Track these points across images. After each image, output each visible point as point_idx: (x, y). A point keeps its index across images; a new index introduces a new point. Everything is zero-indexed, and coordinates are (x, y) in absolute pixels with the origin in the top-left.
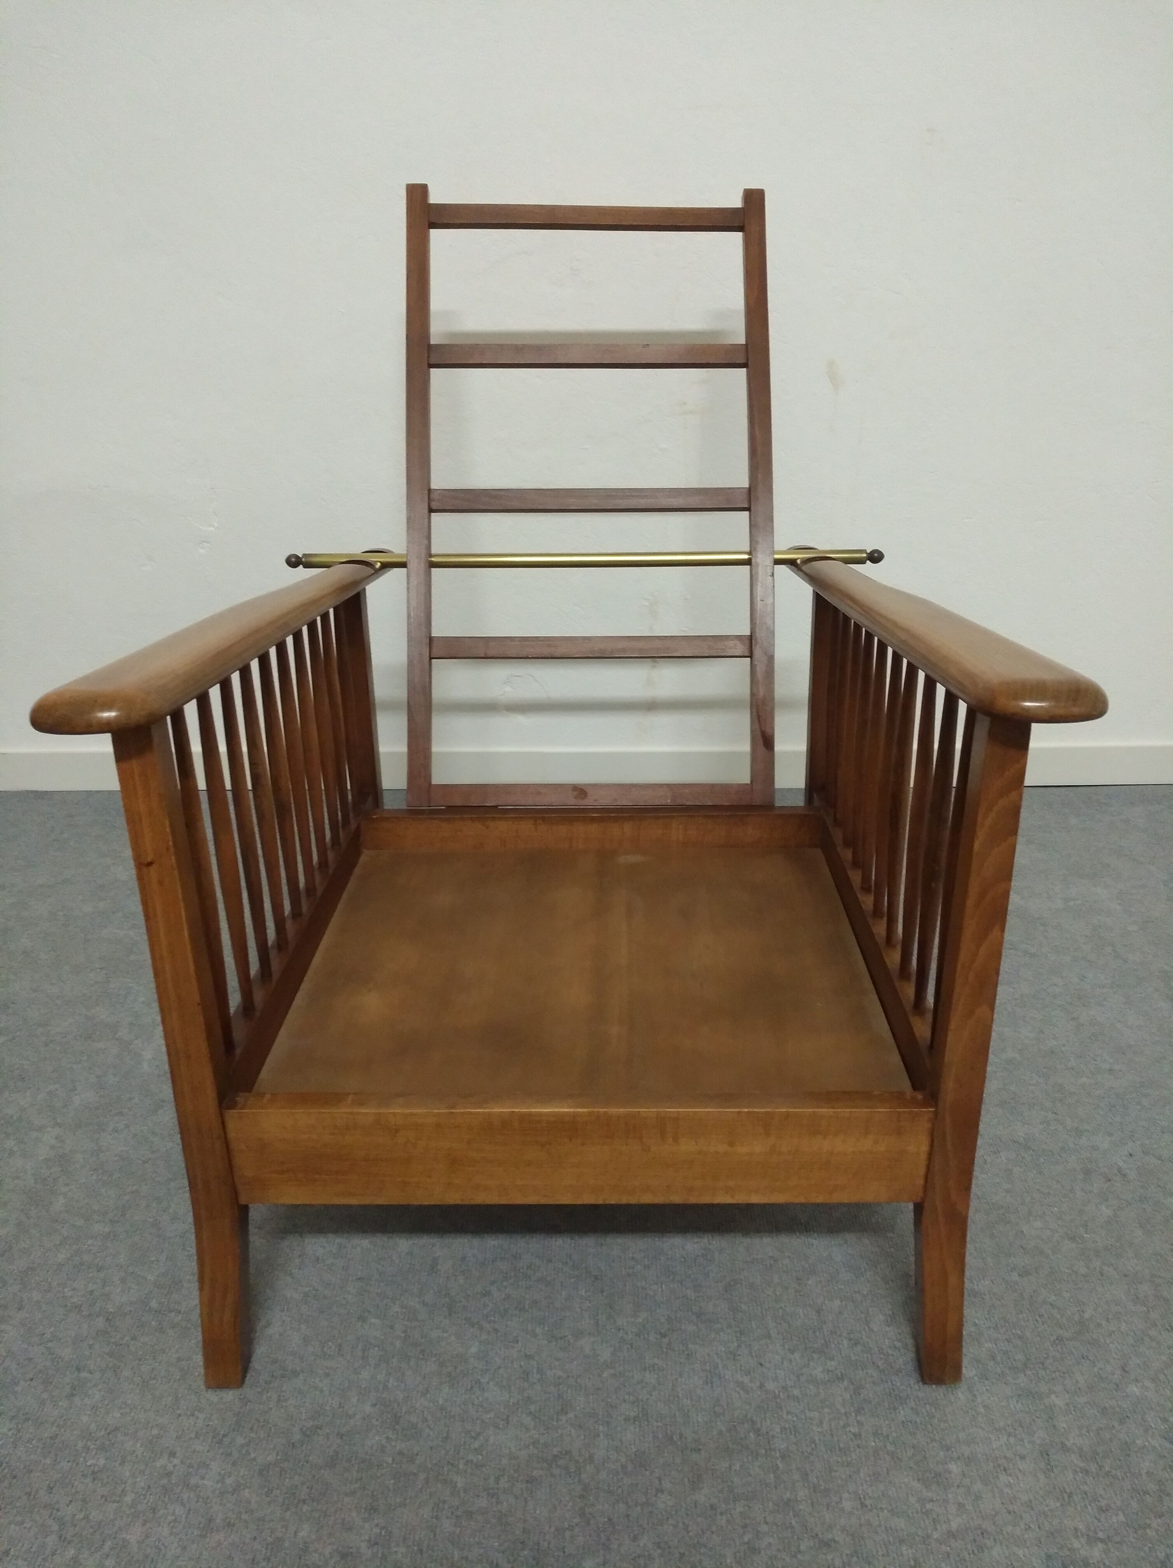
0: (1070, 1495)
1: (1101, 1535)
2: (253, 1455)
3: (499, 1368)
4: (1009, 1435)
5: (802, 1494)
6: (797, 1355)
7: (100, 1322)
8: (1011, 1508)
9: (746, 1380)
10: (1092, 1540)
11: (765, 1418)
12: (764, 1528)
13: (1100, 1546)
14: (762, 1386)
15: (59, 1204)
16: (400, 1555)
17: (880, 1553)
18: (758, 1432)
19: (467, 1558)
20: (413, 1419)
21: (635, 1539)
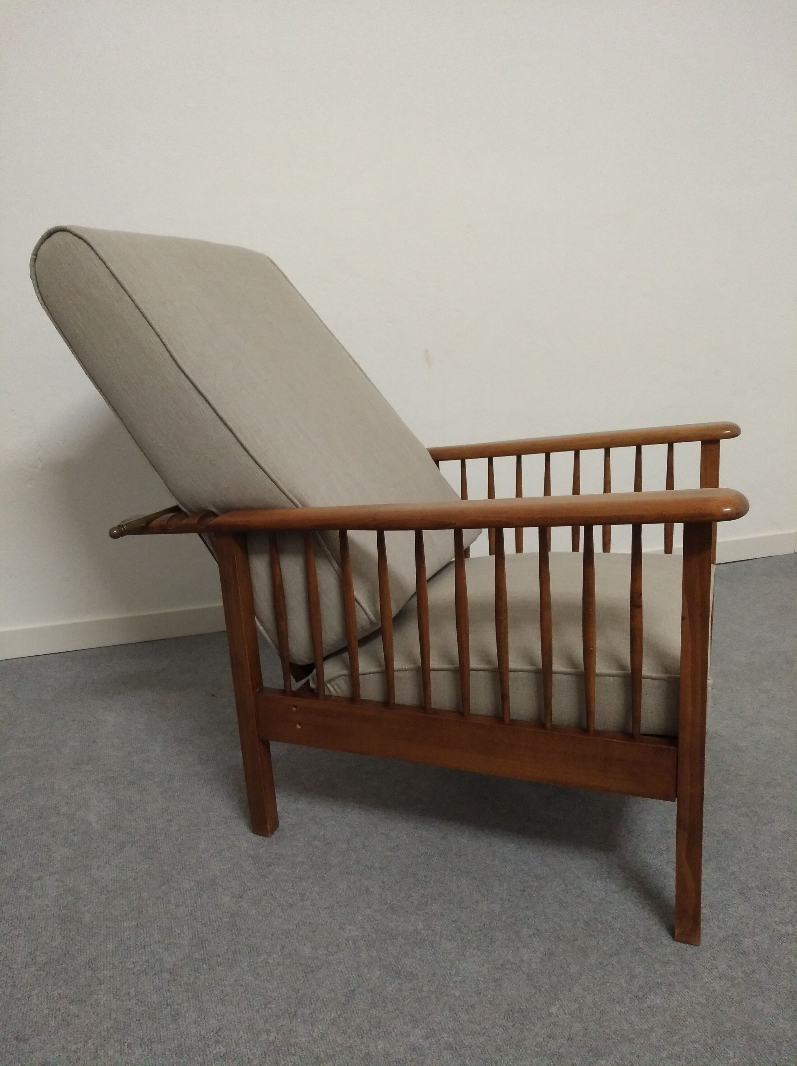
0: (764, 908)
1: (787, 920)
2: (321, 1017)
3: (442, 931)
4: (721, 890)
5: (641, 945)
6: (599, 882)
7: (166, 976)
8: (742, 921)
9: (580, 900)
10: (785, 924)
11: (601, 915)
12: (632, 965)
13: (790, 925)
14: (590, 901)
15: (87, 918)
16: (446, 1039)
17: (695, 959)
18: (601, 923)
19: (485, 1028)
20: (408, 969)
21: (570, 990)
